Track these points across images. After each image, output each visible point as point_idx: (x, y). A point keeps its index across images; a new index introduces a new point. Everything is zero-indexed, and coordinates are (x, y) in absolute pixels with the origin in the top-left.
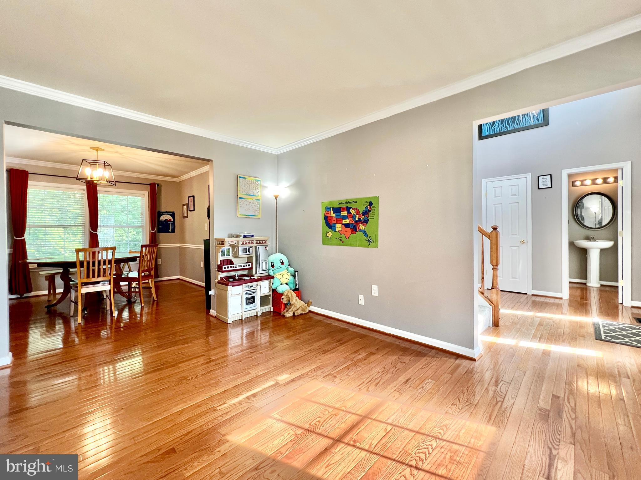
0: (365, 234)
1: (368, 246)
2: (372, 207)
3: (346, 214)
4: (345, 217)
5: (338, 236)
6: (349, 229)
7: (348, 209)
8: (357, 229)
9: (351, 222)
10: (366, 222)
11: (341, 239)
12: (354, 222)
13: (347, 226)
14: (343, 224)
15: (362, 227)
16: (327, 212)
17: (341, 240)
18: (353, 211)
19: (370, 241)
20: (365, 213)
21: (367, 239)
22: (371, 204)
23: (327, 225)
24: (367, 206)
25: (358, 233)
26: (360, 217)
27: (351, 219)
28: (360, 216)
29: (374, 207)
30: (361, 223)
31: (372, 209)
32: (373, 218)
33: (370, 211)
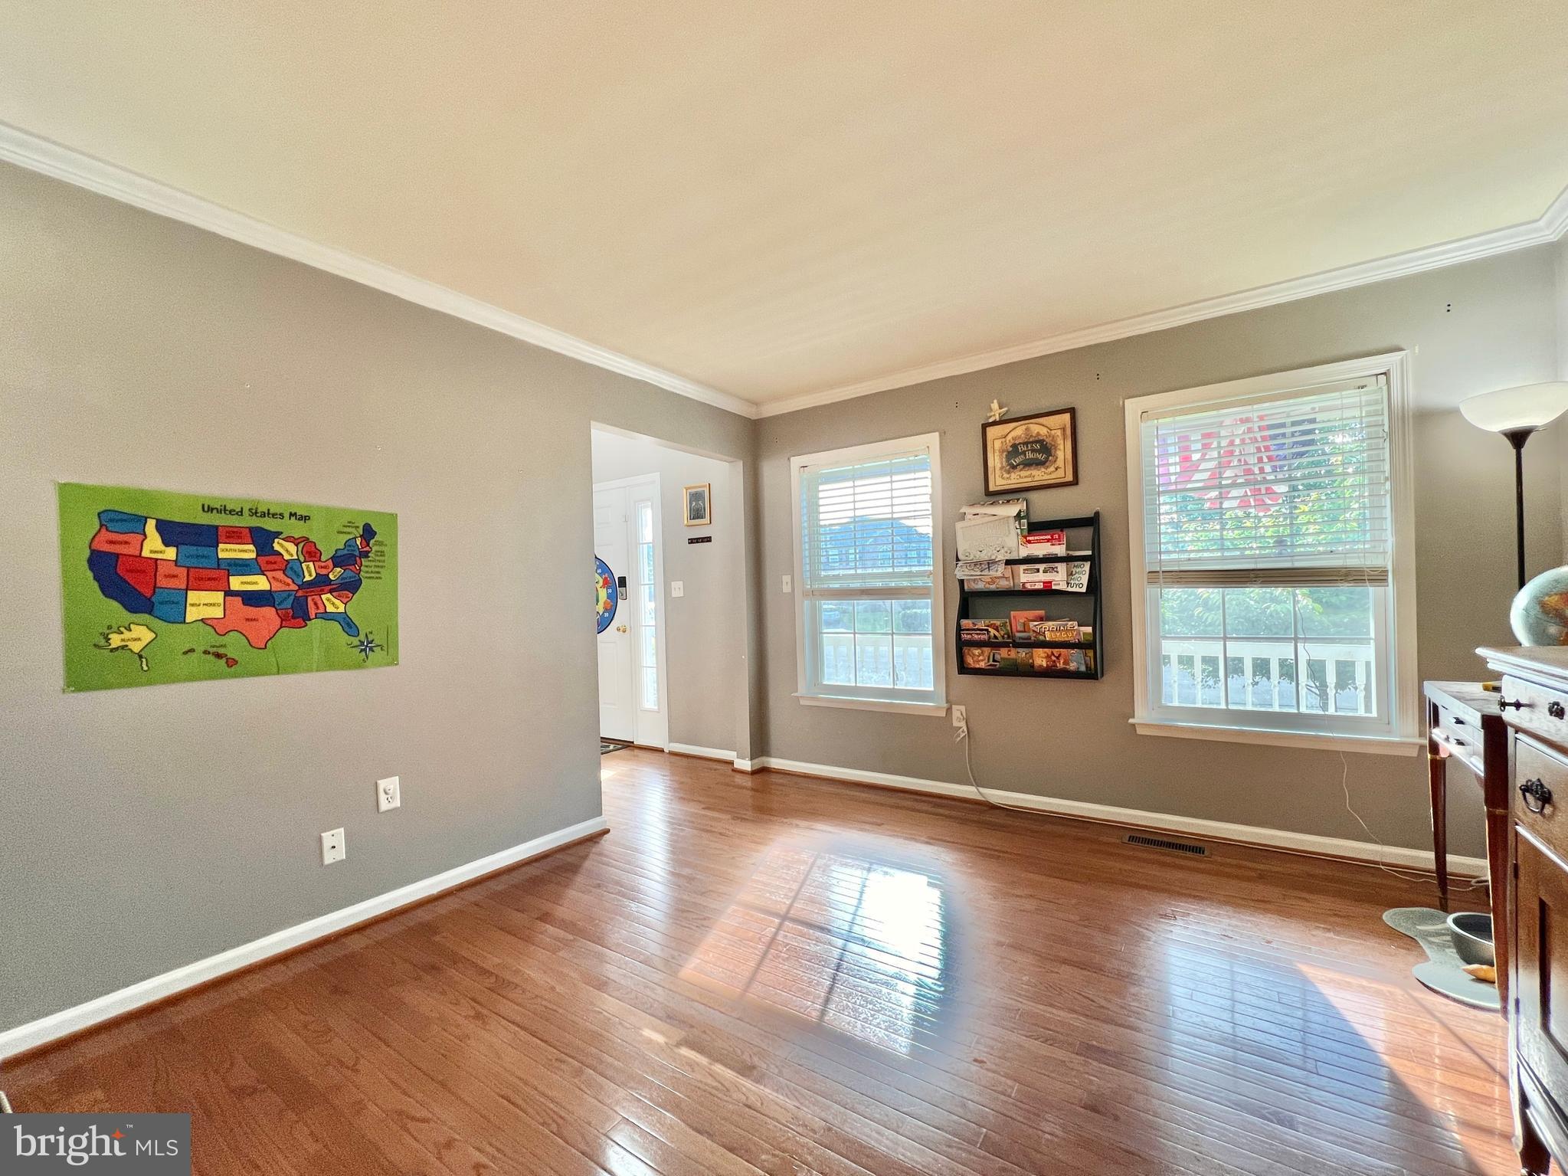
0: (347, 624)
1: (360, 666)
2: (372, 542)
3: (253, 555)
4: (241, 567)
5: (209, 638)
6: (269, 612)
7: (263, 540)
8: (312, 611)
9: (277, 587)
10: (349, 587)
11: (221, 651)
12: (295, 587)
13: (251, 599)
14: (229, 593)
15: (332, 603)
16: (105, 535)
17: (218, 656)
18: (292, 548)
19: (367, 647)
20: (346, 558)
21: (355, 641)
22: (368, 533)
23: (107, 591)
24: (351, 536)
25: (315, 625)
26: (323, 572)
27: (280, 575)
28: (325, 567)
29: (381, 543)
30: (331, 592)
31: (374, 549)
32: (377, 575)
33: (366, 555)
